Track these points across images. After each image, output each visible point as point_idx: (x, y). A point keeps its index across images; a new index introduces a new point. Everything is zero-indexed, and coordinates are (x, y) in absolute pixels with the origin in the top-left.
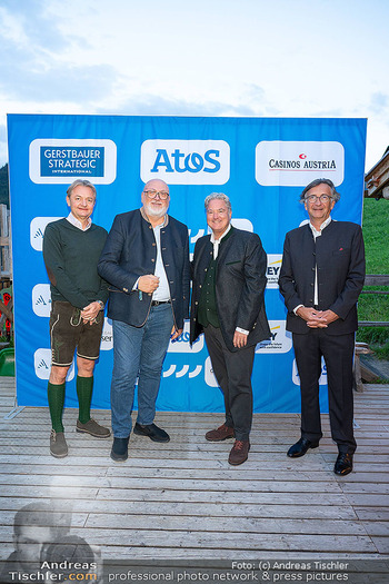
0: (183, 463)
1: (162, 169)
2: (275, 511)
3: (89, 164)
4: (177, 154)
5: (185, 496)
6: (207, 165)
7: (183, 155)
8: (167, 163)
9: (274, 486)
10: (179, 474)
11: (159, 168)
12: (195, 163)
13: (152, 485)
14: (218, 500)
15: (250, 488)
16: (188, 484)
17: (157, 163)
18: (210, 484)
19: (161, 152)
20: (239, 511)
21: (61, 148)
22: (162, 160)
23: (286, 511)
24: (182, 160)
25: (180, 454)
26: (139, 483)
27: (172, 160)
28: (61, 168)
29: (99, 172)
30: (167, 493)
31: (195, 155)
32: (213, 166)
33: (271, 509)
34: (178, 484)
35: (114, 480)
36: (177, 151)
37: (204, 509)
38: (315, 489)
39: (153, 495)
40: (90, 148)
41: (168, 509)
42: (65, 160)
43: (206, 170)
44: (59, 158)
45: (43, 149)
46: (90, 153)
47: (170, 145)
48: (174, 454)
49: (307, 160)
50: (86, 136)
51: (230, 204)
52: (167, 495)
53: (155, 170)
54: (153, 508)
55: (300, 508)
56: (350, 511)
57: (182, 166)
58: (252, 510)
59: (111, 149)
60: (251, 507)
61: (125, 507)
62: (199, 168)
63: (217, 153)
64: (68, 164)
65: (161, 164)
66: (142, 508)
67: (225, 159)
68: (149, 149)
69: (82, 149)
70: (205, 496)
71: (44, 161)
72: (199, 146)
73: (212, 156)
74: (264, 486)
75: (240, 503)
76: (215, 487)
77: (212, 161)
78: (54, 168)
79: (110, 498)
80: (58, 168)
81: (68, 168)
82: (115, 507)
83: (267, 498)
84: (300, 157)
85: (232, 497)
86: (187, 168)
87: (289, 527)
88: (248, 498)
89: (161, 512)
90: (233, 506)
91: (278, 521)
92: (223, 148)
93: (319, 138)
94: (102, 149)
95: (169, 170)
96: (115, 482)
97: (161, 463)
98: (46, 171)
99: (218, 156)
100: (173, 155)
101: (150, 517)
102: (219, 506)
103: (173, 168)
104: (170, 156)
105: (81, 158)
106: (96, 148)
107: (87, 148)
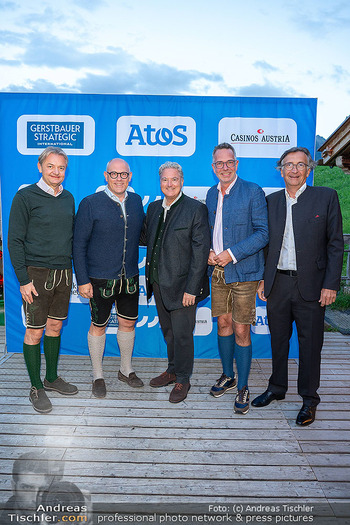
0: (152, 404)
1: (136, 142)
2: (230, 445)
3: (71, 137)
4: (149, 129)
5: (152, 433)
6: (176, 138)
7: (154, 130)
8: (140, 137)
9: (231, 424)
10: (148, 413)
11: (132, 141)
12: (166, 137)
13: (123, 423)
14: (181, 436)
15: (210, 425)
16: (155, 422)
17: (131, 137)
18: (175, 422)
19: (135, 127)
20: (198, 445)
21: (45, 123)
22: (135, 134)
23: (239, 445)
24: (153, 134)
25: (150, 396)
26: (113, 421)
27: (144, 135)
28: (46, 141)
29: (79, 144)
30: (136, 430)
31: (165, 130)
32: (181, 140)
33: (227, 443)
34: (147, 422)
35: (90, 418)
36: (149, 126)
37: (168, 444)
38: (266, 426)
39: (123, 432)
40: (72, 123)
41: (137, 444)
42: (49, 134)
43: (174, 143)
44: (43, 132)
45: (29, 124)
46: (71, 128)
47: (142, 121)
48: (144, 396)
49: (265, 134)
50: (68, 112)
51: (183, 174)
52: (137, 432)
53: (129, 143)
54: (124, 443)
55: (252, 443)
56: (296, 445)
57: (153, 140)
58: (210, 445)
59: (89, 123)
60: (209, 442)
61: (98, 442)
62: (168, 141)
63: (184, 128)
64: (51, 138)
65: (135, 138)
66: (113, 443)
67: (191, 133)
68: (124, 124)
70: (170, 433)
71: (30, 135)
72: (168, 122)
73: (180, 131)
74: (222, 423)
75: (200, 439)
76: (180, 425)
77: (180, 135)
78: (39, 141)
79: (86, 435)
80: (43, 141)
81: (51, 141)
82: (90, 442)
83: (225, 434)
84: (259, 131)
85: (194, 434)
86: (158, 141)
87: (241, 459)
88: (207, 434)
89: (130, 446)
90: (194, 441)
91: (232, 454)
92: (190, 123)
93: (275, 116)
94: (82, 124)
95: (142, 143)
96: (91, 420)
97: (133, 404)
98: (31, 144)
99: (185, 130)
100: (145, 130)
101: (120, 451)
102: (182, 441)
103: (145, 141)
104: (142, 130)
105: (63, 132)
106: (77, 123)
107: (68, 123)
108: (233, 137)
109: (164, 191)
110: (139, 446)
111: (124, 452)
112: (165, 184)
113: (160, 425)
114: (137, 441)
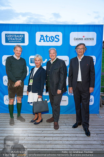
0: (50, 129)
2: (78, 142)
3: (20, 39)
4: (47, 36)
5: (51, 138)
6: (56, 40)
7: (48, 37)
8: (44, 39)
9: (77, 135)
10: (49, 132)
11: (41, 40)
12: (52, 39)
13: (41, 136)
14: (61, 139)
15: (70, 136)
16: (52, 135)
17: (41, 39)
18: (58, 135)
19: (42, 36)
20: (67, 142)
21: (12, 34)
22: (42, 38)
23: (81, 142)
24: (48, 38)
25: (49, 127)
26: (37, 135)
27: (45, 38)
28: (12, 40)
29: (23, 41)
30: (45, 138)
31: (52, 37)
32: (57, 40)
33: (77, 142)
34: (49, 135)
35: (29, 134)
36: (47, 35)
37: (57, 142)
39: (41, 138)
42: (13, 38)
43: (55, 41)
44: (11, 37)
45: (6, 34)
46: (21, 36)
48: (47, 126)
50: (19, 31)
51: (56, 51)
52: (46, 138)
53: (40, 41)
54: (42, 142)
55: (85, 142)
56: (100, 142)
57: (48, 40)
58: (71, 142)
60: (71, 141)
61: (33, 142)
62: (53, 41)
63: (58, 36)
64: (14, 39)
66: (38, 142)
67: (61, 38)
68: (38, 35)
69: (18, 34)
70: (57, 139)
71: (6, 38)
72: (53, 34)
73: (57, 37)
74: (74, 135)
75: (68, 140)
76: (60, 136)
77: (57, 38)
78: (9, 40)
79: (29, 139)
80: (11, 40)
81: (14, 41)
82: (30, 142)
83: (76, 139)
84: (83, 37)
85: (65, 139)
86: (50, 41)
87: (82, 147)
88: (69, 139)
90: (65, 141)
91: (79, 145)
92: (60, 34)
93: (89, 31)
94: (24, 35)
95: (44, 41)
96: (30, 135)
97: (43, 129)
98: (7, 41)
99: (59, 37)
100: (45, 37)
101: (41, 145)
102: (61, 141)
103: (46, 41)
105: (18, 37)
106: (22, 34)
107: (19, 34)
108: (75, 39)
113: (53, 136)
114: (46, 141)
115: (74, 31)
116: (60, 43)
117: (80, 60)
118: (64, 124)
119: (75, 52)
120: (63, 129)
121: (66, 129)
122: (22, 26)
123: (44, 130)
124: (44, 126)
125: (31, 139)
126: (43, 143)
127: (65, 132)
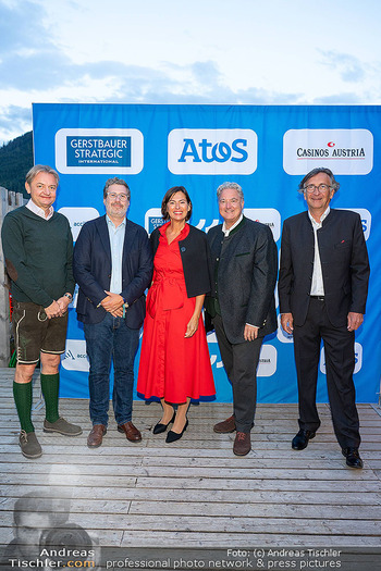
0: (217, 453)
1: (189, 159)
2: (314, 497)
3: (116, 154)
4: (204, 144)
5: (223, 484)
6: (235, 154)
7: (210, 145)
8: (194, 153)
9: (310, 474)
10: (214, 463)
11: (186, 157)
12: (223, 153)
13: (190, 474)
14: (257, 487)
15: (287, 476)
16: (224, 472)
17: (185, 153)
18: (247, 473)
19: (189, 142)
20: (277, 498)
21: (87, 138)
22: (189, 150)
23: (324, 498)
24: (209, 149)
25: (212, 444)
26: (177, 472)
27: (199, 150)
28: (88, 158)
29: (126, 162)
30: (205, 481)
31: (223, 144)
32: (240, 156)
33: (310, 496)
34: (214, 473)
35: (150, 469)
36: (204, 141)
38: (351, 477)
39: (191, 483)
40: (117, 138)
41: (208, 496)
42: (92, 150)
43: (234, 159)
44: (85, 148)
45: (69, 139)
46: (117, 143)
47: (197, 135)
48: (207, 444)
49: (336, 148)
50: (113, 126)
52: (205, 483)
53: (182, 160)
54: (194, 495)
55: (337, 495)
57: (209, 156)
58: (290, 497)
59: (137, 138)
60: (289, 494)
61: (165, 494)
62: (226, 158)
63: (245, 142)
64: (94, 154)
65: (190, 154)
66: (182, 495)
67: (252, 148)
68: (176, 139)
69: (109, 138)
70: (243, 484)
71: (70, 152)
72: (226, 136)
73: (240, 145)
74: (300, 474)
75: (279, 491)
76: (252, 475)
77: (239, 150)
78: (80, 158)
79: (150, 486)
80: (84, 158)
81: (94, 158)
82: (156, 494)
83: (305, 485)
84: (329, 145)
85: (268, 485)
86: (215, 158)
87: (329, 512)
88: (285, 485)
89: (202, 499)
90: (272, 494)
91: (317, 507)
92: (250, 136)
93: (349, 126)
94: (128, 139)
95: (197, 160)
96: (153, 471)
97: (195, 453)
98: (72, 161)
99: (245, 145)
100: (200, 145)
101: (191, 504)
102: (258, 494)
103: (201, 158)
104: (197, 146)
105: (107, 148)
106: (123, 138)
107: (114, 138)
108: (300, 151)
109: (223, 213)
110: (212, 498)
111: (196, 504)
112: (223, 206)
113: (229, 475)
114: (207, 494)
115: (296, 127)
116: (249, 167)
117: (317, 226)
118: (264, 437)
119: (301, 197)
120: (260, 454)
121: (272, 454)
122: (123, 111)
123: (196, 455)
124: (196, 444)
125: (158, 483)
126: (196, 497)
127: (269, 463)
